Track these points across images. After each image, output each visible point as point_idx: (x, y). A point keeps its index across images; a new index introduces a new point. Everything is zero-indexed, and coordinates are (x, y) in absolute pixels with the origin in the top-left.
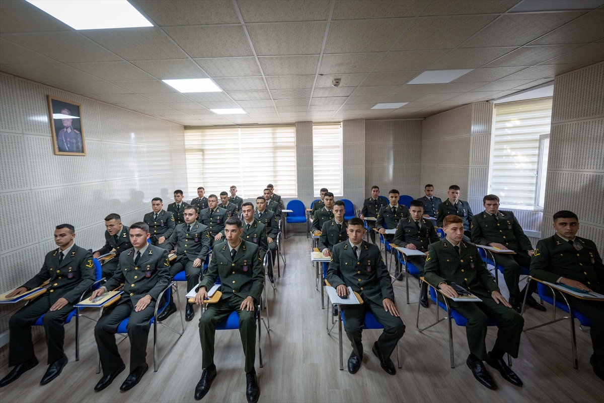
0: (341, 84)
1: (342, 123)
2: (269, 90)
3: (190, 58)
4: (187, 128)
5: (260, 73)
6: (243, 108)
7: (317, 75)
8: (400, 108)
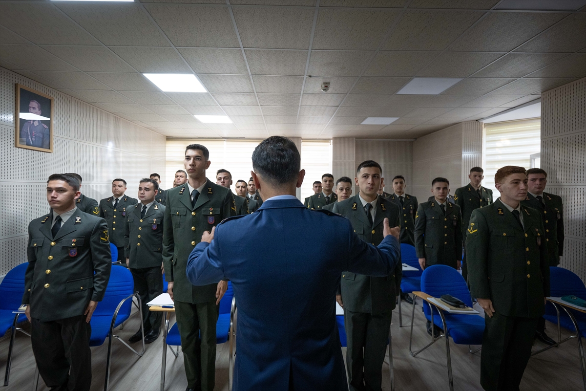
0: (330, 90)
1: (332, 141)
2: (256, 94)
3: (173, 46)
4: (169, 138)
5: (247, 70)
6: (229, 116)
7: (305, 76)
8: (390, 124)
